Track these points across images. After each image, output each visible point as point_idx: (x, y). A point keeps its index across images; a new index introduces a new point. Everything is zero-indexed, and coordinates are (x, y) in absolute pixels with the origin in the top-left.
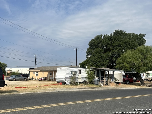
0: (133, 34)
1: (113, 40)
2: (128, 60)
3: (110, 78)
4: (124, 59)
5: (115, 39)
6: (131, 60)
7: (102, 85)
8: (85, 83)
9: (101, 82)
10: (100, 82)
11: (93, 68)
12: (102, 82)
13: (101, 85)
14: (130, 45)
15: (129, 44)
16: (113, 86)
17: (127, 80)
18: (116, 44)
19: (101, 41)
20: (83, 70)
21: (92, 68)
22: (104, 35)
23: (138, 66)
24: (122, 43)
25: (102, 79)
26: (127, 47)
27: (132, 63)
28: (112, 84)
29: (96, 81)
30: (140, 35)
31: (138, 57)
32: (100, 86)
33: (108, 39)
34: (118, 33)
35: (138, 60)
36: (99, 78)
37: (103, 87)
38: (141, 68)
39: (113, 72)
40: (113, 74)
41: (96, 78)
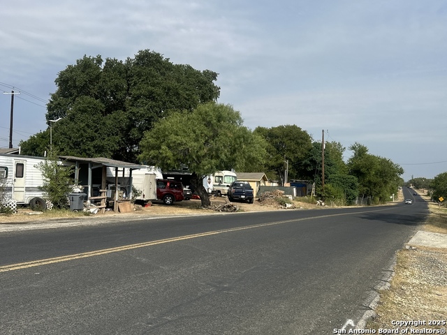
0: (189, 67)
1: (135, 78)
2: (173, 138)
3: (122, 189)
4: (162, 137)
5: (139, 75)
6: (179, 139)
7: (94, 209)
8: (36, 204)
9: (91, 202)
10: (89, 201)
11: (68, 157)
12: (96, 202)
13: (92, 210)
14: (178, 98)
15: (177, 94)
16: (127, 213)
17: (168, 193)
18: (143, 92)
19: (98, 77)
20: (31, 164)
21: (64, 159)
22: (107, 60)
23: (197, 157)
24: (158, 90)
25: (96, 192)
26: (171, 102)
27: (181, 148)
28: (124, 205)
29: (77, 199)
30: (207, 73)
31: (197, 132)
32: (87, 214)
33: (120, 73)
34: (149, 60)
35: (196, 140)
36: (86, 190)
37: (96, 216)
38: (204, 162)
39: (131, 170)
40: (130, 178)
41: (77, 189)
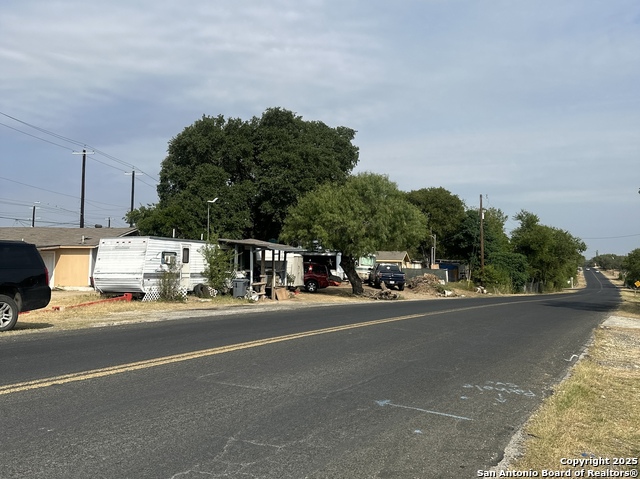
0: (322, 125)
1: (265, 142)
2: (329, 216)
3: (278, 274)
4: (315, 212)
5: (269, 138)
6: (337, 217)
7: (255, 297)
8: (199, 291)
9: (254, 289)
10: (251, 288)
11: (228, 240)
12: (256, 289)
13: (253, 297)
14: (317, 165)
15: (317, 161)
16: (284, 302)
18: (278, 159)
19: (221, 142)
20: (195, 247)
21: (224, 242)
22: (230, 120)
23: (356, 237)
24: (292, 155)
25: (257, 279)
26: (310, 170)
27: (338, 227)
28: (280, 292)
29: (240, 285)
30: (341, 130)
31: (356, 209)
32: (251, 301)
33: (247, 135)
34: (278, 120)
35: (354, 219)
36: (248, 276)
37: (259, 304)
38: (362, 243)
39: (286, 253)
40: (285, 262)
41: (241, 275)
